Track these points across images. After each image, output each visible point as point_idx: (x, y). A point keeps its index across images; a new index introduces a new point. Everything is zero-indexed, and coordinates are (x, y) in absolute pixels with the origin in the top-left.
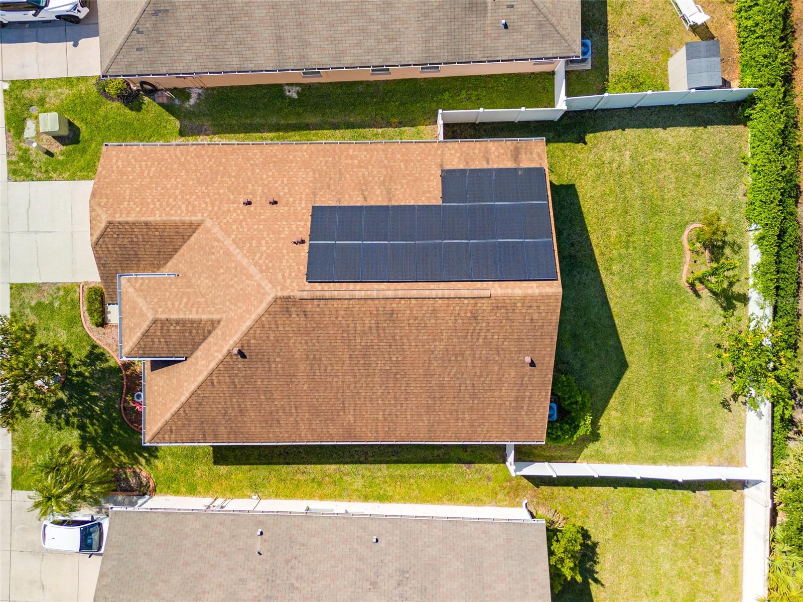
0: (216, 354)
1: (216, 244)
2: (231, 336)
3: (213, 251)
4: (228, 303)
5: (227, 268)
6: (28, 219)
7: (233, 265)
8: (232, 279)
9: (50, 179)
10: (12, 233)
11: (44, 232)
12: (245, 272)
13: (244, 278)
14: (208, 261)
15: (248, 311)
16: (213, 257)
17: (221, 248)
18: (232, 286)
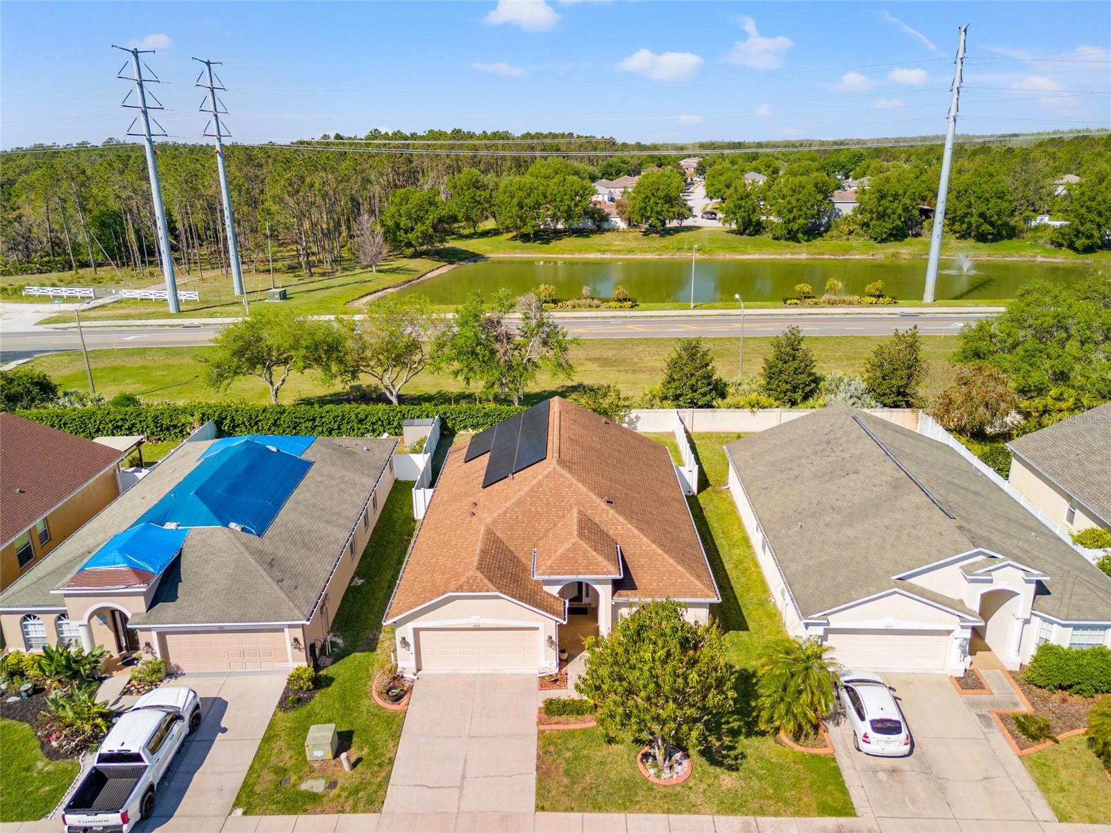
0: (610, 516)
1: (508, 515)
2: (592, 501)
3: (514, 517)
4: (563, 504)
5: (531, 504)
6: (443, 787)
7: (529, 499)
8: (541, 501)
9: (391, 761)
10: (459, 808)
11: (464, 768)
12: (535, 489)
13: (541, 489)
14: (523, 522)
15: (570, 486)
16: (520, 517)
17: (513, 510)
18: (547, 500)
